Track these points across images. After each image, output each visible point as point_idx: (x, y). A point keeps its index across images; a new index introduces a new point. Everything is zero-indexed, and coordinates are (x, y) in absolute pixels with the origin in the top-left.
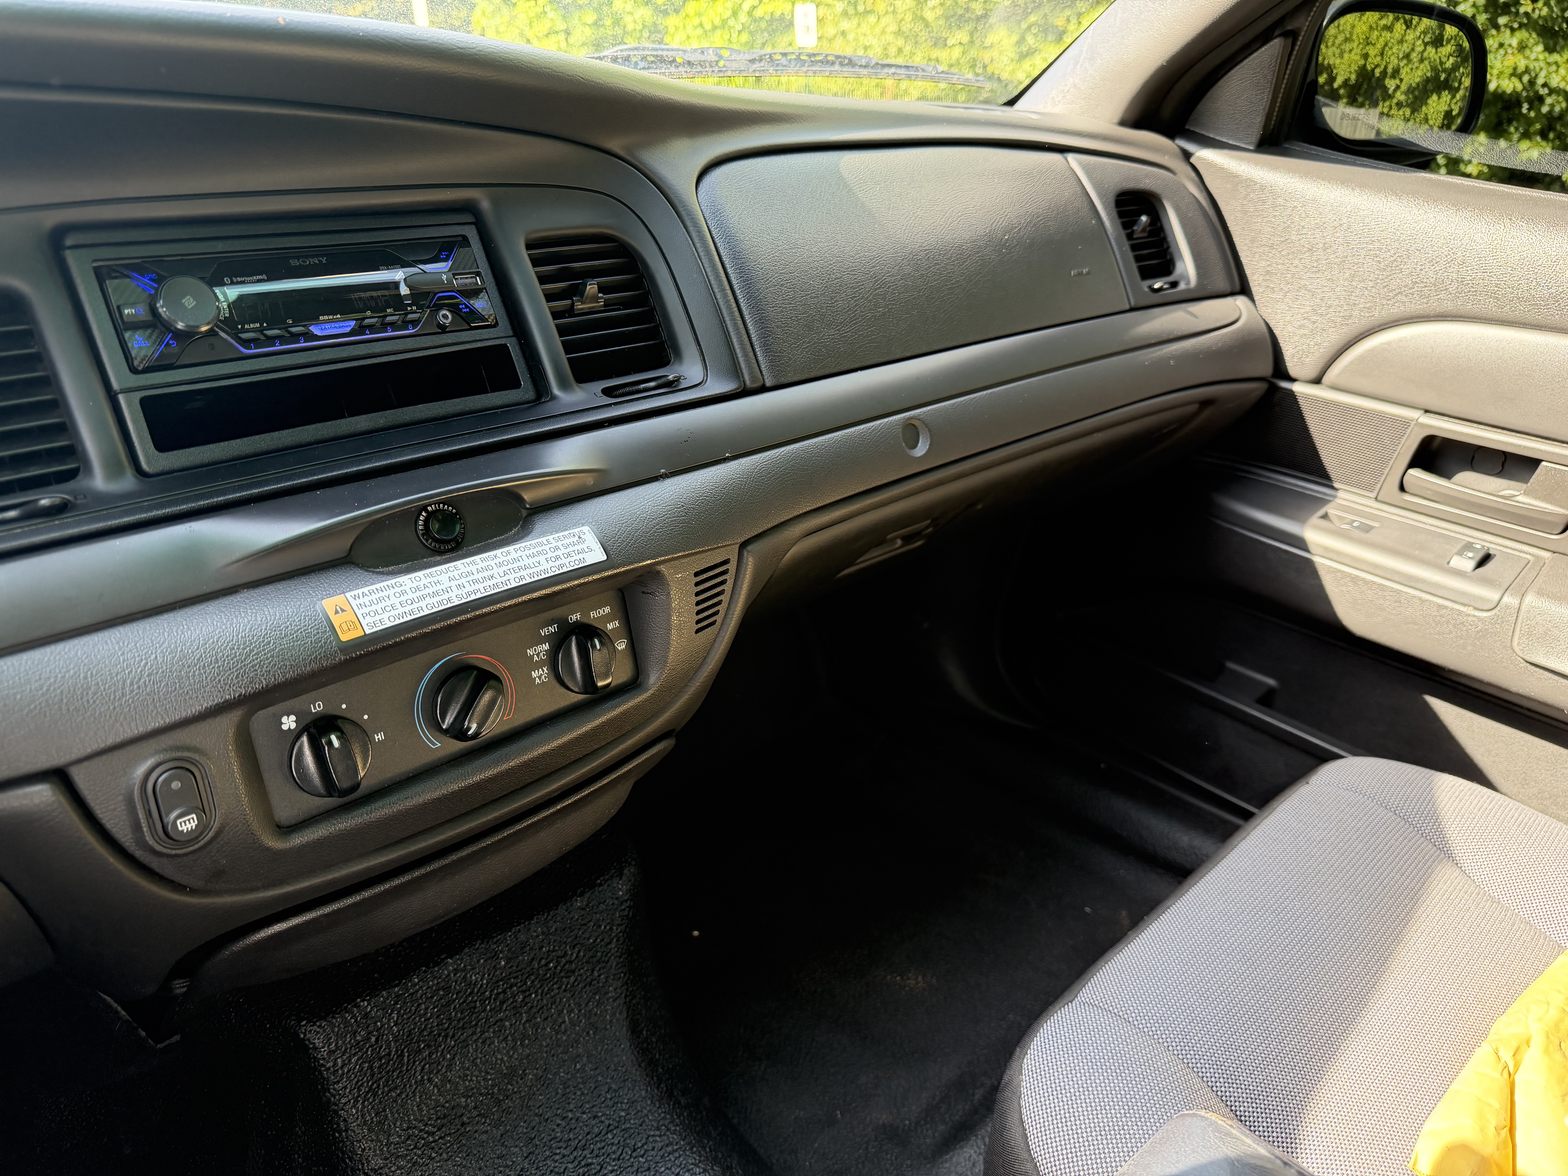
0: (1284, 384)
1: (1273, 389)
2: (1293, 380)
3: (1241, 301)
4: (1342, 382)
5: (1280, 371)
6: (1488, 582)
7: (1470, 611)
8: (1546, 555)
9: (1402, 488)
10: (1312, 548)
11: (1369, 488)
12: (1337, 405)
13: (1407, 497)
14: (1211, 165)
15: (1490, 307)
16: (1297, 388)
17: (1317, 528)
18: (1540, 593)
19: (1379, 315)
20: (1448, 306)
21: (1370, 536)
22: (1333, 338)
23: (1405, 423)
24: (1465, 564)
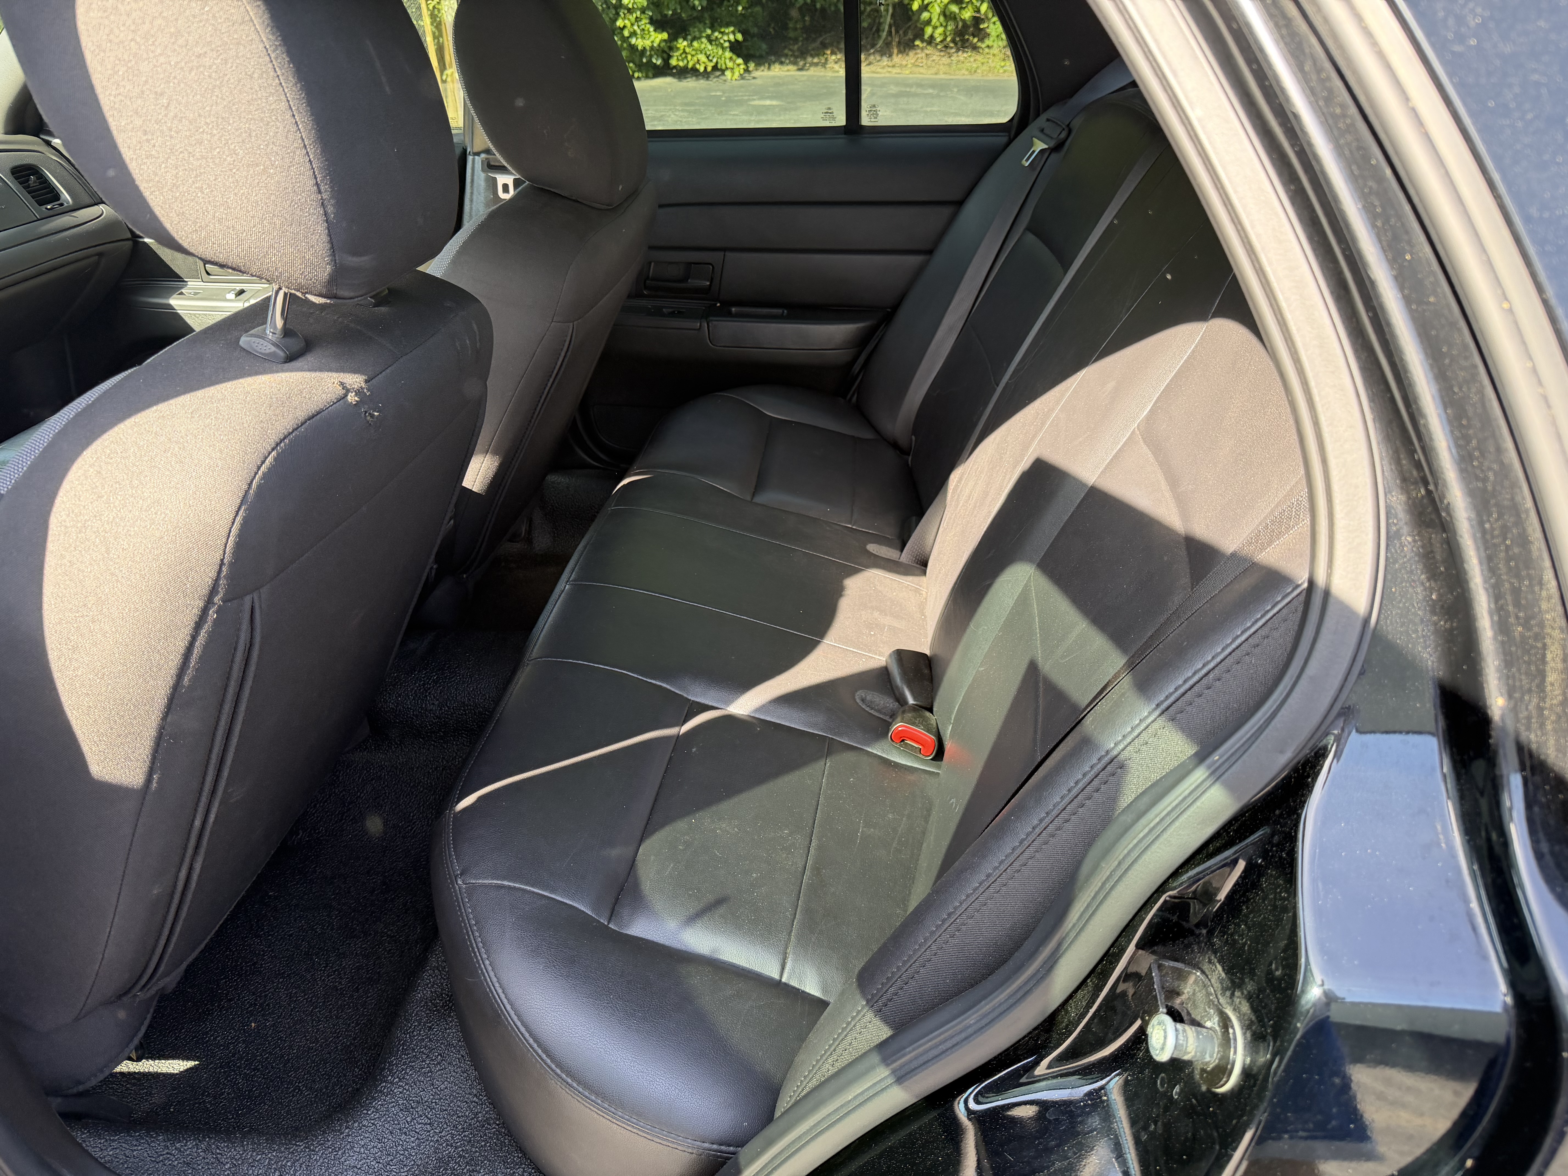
1: (136, 243)
24: (231, 296)
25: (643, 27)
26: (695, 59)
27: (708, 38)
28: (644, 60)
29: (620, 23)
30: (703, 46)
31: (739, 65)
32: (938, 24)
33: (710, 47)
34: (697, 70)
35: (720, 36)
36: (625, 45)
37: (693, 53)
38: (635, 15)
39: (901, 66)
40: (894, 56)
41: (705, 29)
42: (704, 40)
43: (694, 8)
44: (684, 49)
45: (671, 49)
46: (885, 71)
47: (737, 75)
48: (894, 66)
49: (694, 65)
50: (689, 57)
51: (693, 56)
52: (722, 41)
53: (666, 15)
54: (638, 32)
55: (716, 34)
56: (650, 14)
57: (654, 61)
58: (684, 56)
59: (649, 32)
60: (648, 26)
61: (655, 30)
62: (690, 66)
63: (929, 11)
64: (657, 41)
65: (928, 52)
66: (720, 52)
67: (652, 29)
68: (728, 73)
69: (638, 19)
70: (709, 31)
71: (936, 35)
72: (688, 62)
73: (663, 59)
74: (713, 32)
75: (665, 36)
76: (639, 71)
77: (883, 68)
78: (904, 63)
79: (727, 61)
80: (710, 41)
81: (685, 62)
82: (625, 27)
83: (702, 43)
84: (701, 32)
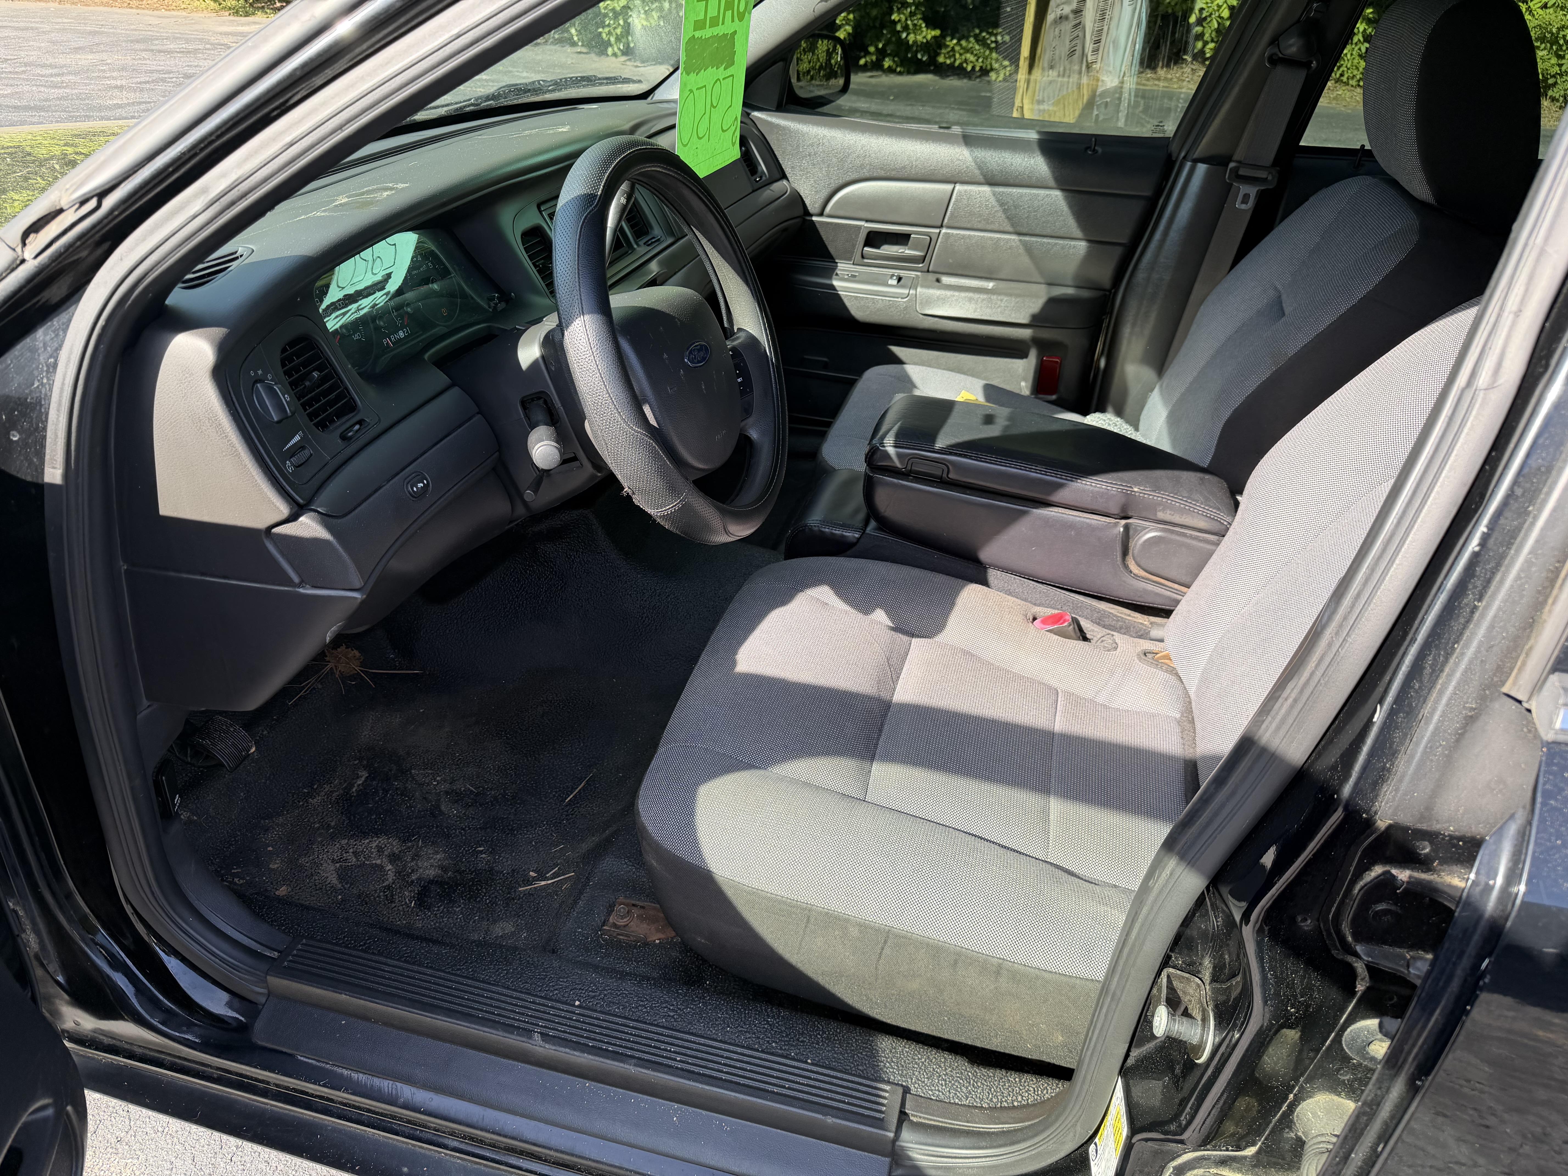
0: (808, 218)
1: (805, 220)
2: (812, 215)
3: (785, 182)
4: (833, 213)
5: (807, 213)
6: (903, 287)
7: (900, 300)
8: (919, 274)
9: (863, 257)
10: (838, 289)
11: (850, 260)
12: (831, 223)
13: (866, 261)
14: (759, 118)
15: (882, 173)
16: (814, 218)
17: (836, 279)
18: (922, 286)
19: (841, 182)
20: (867, 175)
21: (857, 279)
22: (824, 194)
23: (859, 227)
24: (894, 282)
25: (916, 22)
26: (963, 57)
27: (976, 37)
28: (909, 55)
29: (895, 17)
30: (971, 45)
31: (1005, 67)
32: (1209, 39)
33: (977, 47)
34: (965, 69)
35: (987, 36)
36: (894, 39)
37: (962, 51)
38: (909, 10)
39: (1166, 79)
40: (1159, 69)
41: (973, 28)
42: (972, 39)
43: (965, 7)
44: (953, 48)
45: (940, 47)
46: (1151, 83)
47: (1001, 78)
48: (1159, 79)
49: (961, 64)
50: (957, 56)
51: (961, 55)
52: (989, 42)
53: (938, 12)
54: (911, 27)
55: (984, 34)
56: (923, 9)
57: (919, 56)
58: (951, 54)
59: (921, 27)
60: (921, 22)
61: (927, 27)
62: (957, 63)
63: (1202, 26)
64: (929, 37)
65: (1194, 67)
66: (987, 52)
67: (923, 25)
68: (993, 75)
69: (912, 14)
70: (977, 31)
71: (1207, 50)
72: (955, 60)
73: (929, 57)
74: (981, 32)
75: (937, 32)
76: (901, 65)
77: (1148, 80)
78: (1169, 76)
79: (993, 62)
80: (977, 41)
81: (952, 60)
82: (899, 21)
83: (970, 42)
84: (969, 32)
